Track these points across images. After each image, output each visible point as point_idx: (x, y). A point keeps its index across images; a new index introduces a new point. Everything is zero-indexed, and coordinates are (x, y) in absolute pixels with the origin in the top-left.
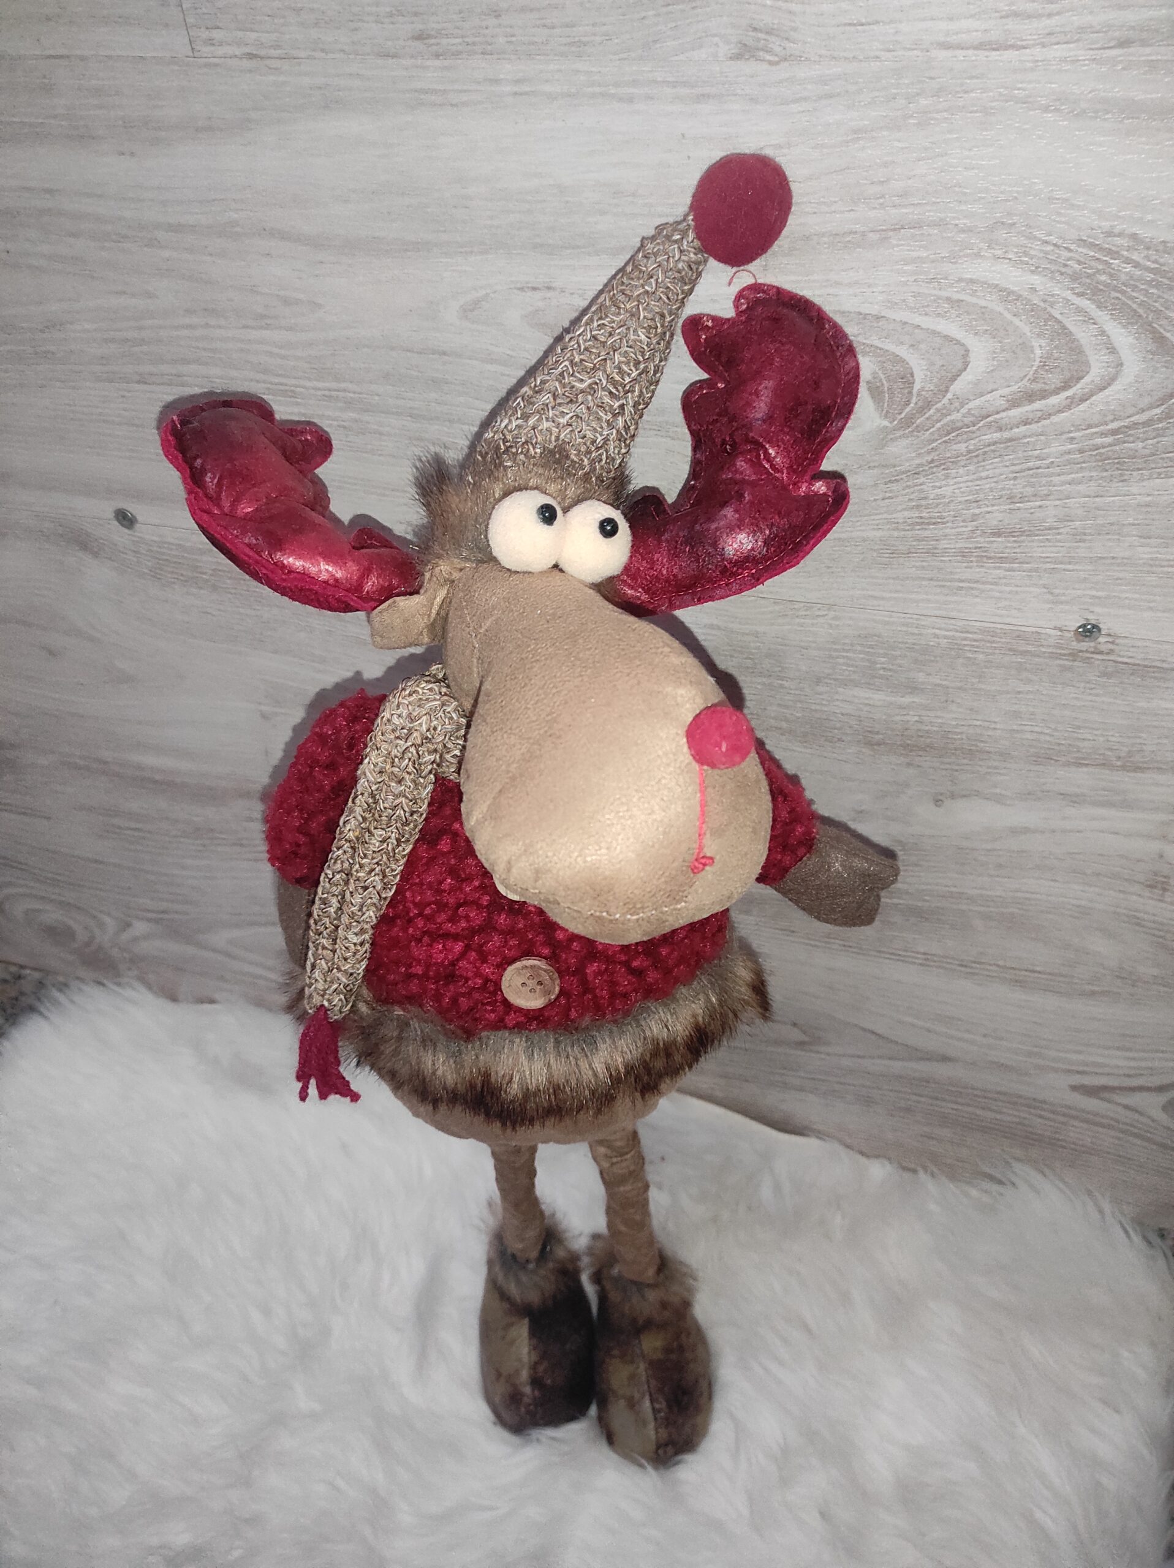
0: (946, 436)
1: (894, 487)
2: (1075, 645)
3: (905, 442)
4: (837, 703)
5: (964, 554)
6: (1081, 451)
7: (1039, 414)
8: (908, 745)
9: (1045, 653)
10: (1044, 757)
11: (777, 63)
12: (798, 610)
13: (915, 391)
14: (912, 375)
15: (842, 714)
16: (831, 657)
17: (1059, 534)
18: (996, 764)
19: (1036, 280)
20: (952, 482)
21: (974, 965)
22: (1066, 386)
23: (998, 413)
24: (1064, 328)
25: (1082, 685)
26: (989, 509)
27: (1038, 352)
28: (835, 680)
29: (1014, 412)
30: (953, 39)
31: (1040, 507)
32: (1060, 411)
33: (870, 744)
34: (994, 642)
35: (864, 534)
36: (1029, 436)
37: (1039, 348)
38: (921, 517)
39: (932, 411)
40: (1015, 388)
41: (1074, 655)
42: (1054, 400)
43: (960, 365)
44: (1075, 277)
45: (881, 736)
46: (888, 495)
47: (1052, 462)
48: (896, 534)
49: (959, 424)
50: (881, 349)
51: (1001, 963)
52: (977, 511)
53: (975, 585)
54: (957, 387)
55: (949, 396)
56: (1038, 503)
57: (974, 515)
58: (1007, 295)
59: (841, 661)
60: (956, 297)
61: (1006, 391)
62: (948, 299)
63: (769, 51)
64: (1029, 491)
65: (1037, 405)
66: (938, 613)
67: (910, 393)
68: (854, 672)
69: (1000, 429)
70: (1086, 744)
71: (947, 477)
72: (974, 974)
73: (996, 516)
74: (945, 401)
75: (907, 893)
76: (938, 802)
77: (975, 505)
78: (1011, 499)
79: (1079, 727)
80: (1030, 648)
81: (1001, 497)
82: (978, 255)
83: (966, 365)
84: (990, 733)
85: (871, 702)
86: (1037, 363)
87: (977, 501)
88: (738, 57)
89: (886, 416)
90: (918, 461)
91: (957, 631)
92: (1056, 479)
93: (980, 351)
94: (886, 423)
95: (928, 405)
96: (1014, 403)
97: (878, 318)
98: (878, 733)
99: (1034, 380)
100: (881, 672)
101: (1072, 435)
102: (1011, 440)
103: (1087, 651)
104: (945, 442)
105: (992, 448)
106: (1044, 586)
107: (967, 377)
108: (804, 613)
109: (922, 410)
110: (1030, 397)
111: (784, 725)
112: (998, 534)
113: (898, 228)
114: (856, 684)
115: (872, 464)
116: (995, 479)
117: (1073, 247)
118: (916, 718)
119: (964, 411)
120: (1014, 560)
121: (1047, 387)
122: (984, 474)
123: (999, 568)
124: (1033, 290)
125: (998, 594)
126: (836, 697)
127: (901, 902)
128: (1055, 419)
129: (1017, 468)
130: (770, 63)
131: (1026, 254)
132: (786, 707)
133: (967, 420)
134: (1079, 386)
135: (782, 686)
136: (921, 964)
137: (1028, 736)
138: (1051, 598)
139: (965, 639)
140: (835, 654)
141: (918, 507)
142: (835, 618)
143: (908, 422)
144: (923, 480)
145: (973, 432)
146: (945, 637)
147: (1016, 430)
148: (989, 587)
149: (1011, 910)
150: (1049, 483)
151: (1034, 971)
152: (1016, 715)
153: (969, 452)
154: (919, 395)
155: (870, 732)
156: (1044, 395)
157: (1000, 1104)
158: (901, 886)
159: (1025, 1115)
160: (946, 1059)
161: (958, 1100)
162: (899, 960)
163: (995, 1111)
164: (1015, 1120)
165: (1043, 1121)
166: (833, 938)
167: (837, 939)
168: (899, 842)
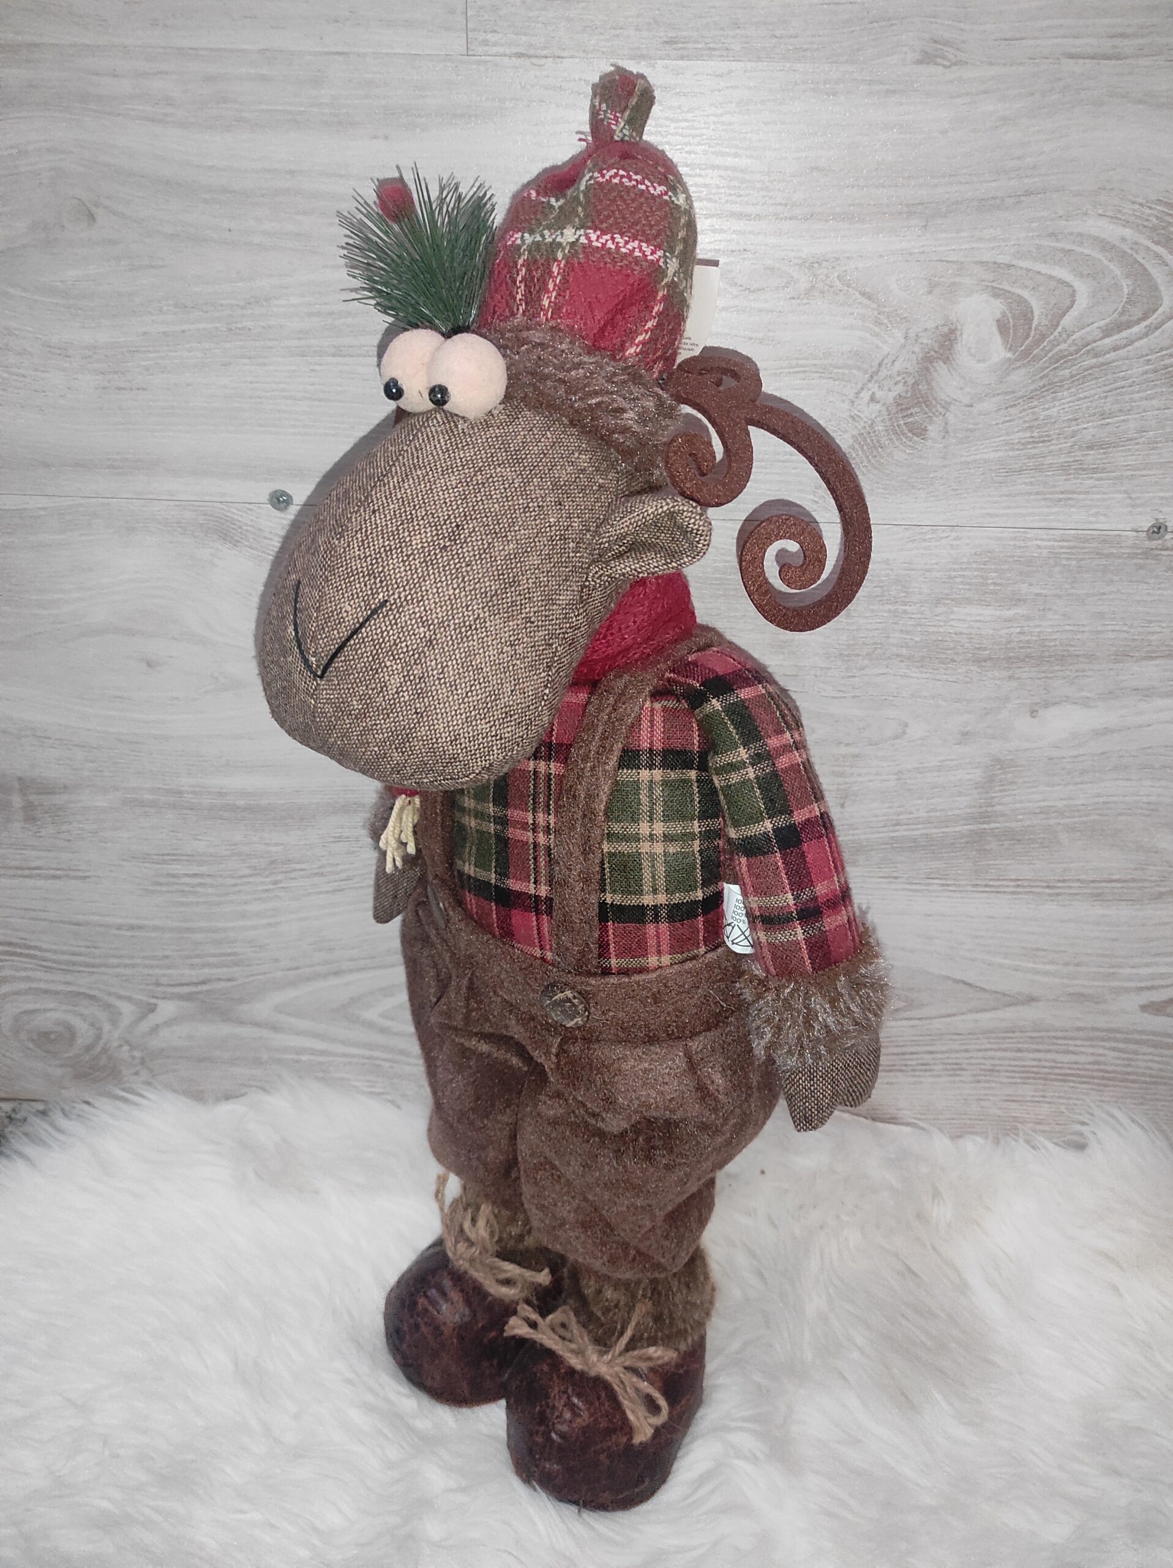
0: (1056, 363)
1: (1013, 411)
2: (1148, 544)
3: (1023, 371)
4: (951, 623)
5: (1064, 468)
6: (1155, 371)
7: (1125, 341)
8: (1010, 658)
9: (1124, 553)
10: (1122, 656)
11: (950, 67)
12: (926, 533)
13: (1034, 326)
14: (1032, 312)
15: (956, 634)
16: (950, 577)
17: (1138, 444)
18: (1083, 666)
19: (1127, 232)
20: (1057, 404)
21: (1060, 885)
22: (1145, 317)
23: (1095, 341)
24: (1145, 270)
25: (1153, 581)
26: (1086, 426)
27: (1126, 290)
28: (952, 600)
29: (1107, 341)
30: (1073, 51)
31: (1124, 421)
32: (1141, 338)
33: (978, 661)
34: (1084, 548)
35: (986, 456)
36: (1117, 360)
37: (1126, 286)
38: (1032, 437)
39: (1045, 344)
40: (1108, 320)
41: (1147, 554)
42: (1136, 329)
43: (1068, 303)
44: (1154, 229)
45: (987, 652)
46: (1007, 419)
47: (1134, 382)
48: (1011, 453)
49: (1066, 353)
50: (1010, 292)
51: (1082, 877)
52: (1075, 428)
53: (1071, 496)
54: (1066, 321)
55: (1060, 329)
56: (1122, 418)
57: (1073, 431)
58: (1105, 246)
59: (958, 580)
60: (1068, 247)
61: (1102, 323)
62: (1063, 250)
63: (944, 58)
64: (1116, 407)
65: (1124, 334)
66: (1042, 525)
67: (1030, 328)
68: (969, 590)
69: (1096, 356)
70: (1155, 637)
71: (1054, 399)
72: (1058, 894)
73: (1090, 431)
74: (1056, 333)
75: (1004, 815)
76: (1033, 713)
77: (1074, 423)
78: (1103, 416)
79: (1151, 622)
80: (1114, 551)
81: (1094, 414)
82: (1086, 214)
83: (1073, 302)
84: (1079, 637)
85: (981, 618)
86: (1125, 300)
87: (1076, 420)
88: (919, 62)
89: (1010, 350)
90: (1032, 387)
91: (1056, 541)
92: (1136, 396)
93: (1083, 290)
94: (1009, 355)
95: (1043, 337)
96: (1107, 332)
97: (1009, 266)
98: (985, 649)
99: (1122, 313)
100: (992, 587)
101: (1148, 357)
102: (1103, 364)
103: (1156, 549)
104: (1055, 369)
105: (1090, 371)
106: (1125, 492)
107: (1074, 313)
108: (930, 536)
109: (1037, 343)
110: (1119, 327)
111: (904, 651)
112: (1090, 447)
113: (1028, 193)
114: (969, 601)
115: (997, 392)
116: (1091, 399)
117: (1153, 206)
118: (1018, 630)
119: (1070, 341)
120: (1103, 471)
121: (1132, 318)
122: (1081, 395)
123: (1092, 478)
124: (1123, 239)
125: (1089, 503)
126: (952, 617)
127: (997, 825)
128: (1137, 344)
129: (1106, 388)
130: (945, 66)
131: (1120, 211)
132: (908, 632)
133: (1072, 349)
134: (1155, 316)
135: (905, 612)
136: (1013, 893)
137: (1111, 635)
138: (1129, 501)
139: (1062, 547)
140: (953, 574)
141: (1031, 427)
142: (956, 539)
143: (1026, 353)
144: (1036, 403)
145: (1075, 359)
146: (1046, 547)
147: (1108, 356)
148: (1082, 496)
149: (1093, 817)
150: (1132, 400)
151: (1111, 881)
152: (1101, 615)
153: (1072, 377)
154: (1036, 329)
155: (979, 648)
156: (1129, 325)
157: (1079, 1043)
158: (998, 808)
159: (1101, 1051)
160: (1031, 1000)
161: (1041, 1047)
162: (992, 892)
163: (1074, 1053)
164: (1091, 1059)
165: (1116, 1054)
166: (933, 878)
167: (937, 878)
168: (998, 761)
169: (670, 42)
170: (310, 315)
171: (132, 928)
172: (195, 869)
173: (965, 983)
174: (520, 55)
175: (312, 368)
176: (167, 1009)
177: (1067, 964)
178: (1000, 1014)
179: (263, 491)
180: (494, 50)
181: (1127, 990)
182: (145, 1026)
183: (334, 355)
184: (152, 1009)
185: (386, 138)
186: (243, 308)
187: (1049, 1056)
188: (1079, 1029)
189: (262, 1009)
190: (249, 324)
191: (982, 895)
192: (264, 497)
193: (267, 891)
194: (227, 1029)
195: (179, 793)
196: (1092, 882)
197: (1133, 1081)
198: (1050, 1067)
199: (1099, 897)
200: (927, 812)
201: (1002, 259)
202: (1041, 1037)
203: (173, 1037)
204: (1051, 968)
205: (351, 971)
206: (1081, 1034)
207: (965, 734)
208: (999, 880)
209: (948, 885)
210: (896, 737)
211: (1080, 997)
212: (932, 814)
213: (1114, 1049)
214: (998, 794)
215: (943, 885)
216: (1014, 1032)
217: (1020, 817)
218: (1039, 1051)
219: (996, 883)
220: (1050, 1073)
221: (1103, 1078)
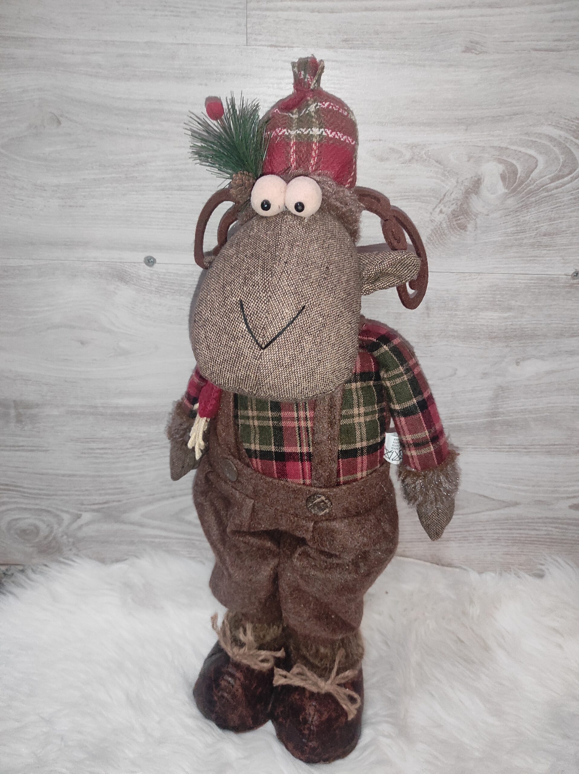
0: (529, 195)
1: (508, 218)
2: (572, 281)
3: (512, 199)
4: (478, 320)
5: (532, 245)
6: (575, 199)
7: (561, 184)
8: (506, 337)
9: (560, 286)
10: (560, 335)
11: (479, 54)
12: (466, 276)
13: (518, 177)
14: (517, 171)
15: (480, 325)
16: (477, 298)
17: (567, 233)
18: (541, 341)
19: (562, 133)
20: (529, 214)
21: (530, 447)
22: (570, 173)
23: (547, 184)
24: (570, 150)
25: (574, 299)
26: (542, 225)
27: (561, 160)
28: (479, 309)
29: (552, 184)
30: (538, 47)
31: (561, 222)
32: (569, 183)
33: (491, 338)
34: (542, 283)
35: (495, 239)
36: (557, 194)
37: (562, 158)
38: (517, 230)
39: (523, 185)
40: (553, 175)
41: (571, 286)
42: (566, 179)
43: (534, 166)
44: (574, 131)
45: (496, 334)
46: (505, 221)
47: (565, 204)
48: (507, 238)
49: (533, 190)
50: (506, 161)
51: (541, 443)
52: (538, 226)
53: (536, 258)
54: (533, 175)
55: (530, 178)
56: (560, 221)
57: (537, 227)
58: (551, 139)
59: (482, 299)
60: (534, 140)
61: (550, 176)
62: (532, 141)
63: (476, 50)
64: (557, 216)
65: (561, 181)
66: (522, 272)
67: (516, 178)
68: (487, 304)
69: (548, 191)
70: (576, 326)
71: (528, 212)
72: (530, 452)
73: (545, 227)
74: (528, 181)
75: (503, 413)
76: (517, 363)
78: (550, 220)
79: (573, 319)
80: (556, 285)
81: (547, 219)
82: (542, 124)
83: (536, 166)
84: (539, 326)
85: (492, 317)
86: (561, 165)
87: (538, 222)
88: (464, 52)
89: (507, 188)
90: (517, 206)
91: (528, 280)
92: (566, 211)
93: (541, 160)
94: (506, 191)
95: (522, 182)
96: (552, 180)
97: (507, 148)
98: (494, 332)
99: (560, 171)
100: (498, 302)
101: (572, 192)
102: (551, 195)
103: (576, 284)
104: (528, 197)
105: (544, 199)
106: (561, 256)
107: (537, 171)
108: (468, 278)
109: (520, 185)
110: (558, 178)
111: (456, 334)
112: (545, 235)
113: (516, 114)
114: (487, 309)
115: (500, 209)
116: (545, 212)
117: (574, 120)
118: (511, 323)
119: (535, 184)
120: (551, 246)
121: (564, 174)
122: (541, 210)
123: (545, 250)
124: (560, 136)
125: (544, 262)
126: (479, 317)
127: (500, 418)
128: (567, 186)
129: (552, 207)
130: (476, 54)
131: (559, 123)
132: (457, 324)
133: (536, 188)
134: (575, 173)
135: (456, 315)
136: (507, 452)
137: (554, 325)
138: (563, 261)
139: (531, 283)
140: (479, 296)
141: (517, 225)
142: (481, 279)
143: (514, 190)
144: (519, 214)
145: (538, 193)
146: (524, 283)
147: (553, 191)
148: (541, 259)
149: (545, 414)
150: (564, 213)
151: (555, 445)
152: (550, 316)
153: (536, 201)
154: (519, 178)
155: (491, 332)
156: (563, 177)
157: (539, 525)
158: (501, 410)
159: (550, 529)
160: (516, 504)
161: (521, 527)
162: (498, 451)
163: (537, 530)
164: (545, 533)
165: (557, 530)
166: (469, 445)
167: (471, 445)
168: (501, 387)
169: (345, 41)
170: (166, 170)
171: (70, 476)
172: (102, 446)
173: (484, 496)
174: (271, 46)
175: (167, 196)
176: (87, 517)
177: (533, 486)
178: (502, 511)
179: (141, 257)
180: (260, 43)
181: (563, 498)
182: (75, 525)
183: (178, 190)
184: (79, 517)
185: (206, 85)
186: (134, 167)
187: (526, 532)
188: (539, 518)
189: (135, 516)
190: (136, 174)
191: (492, 453)
192: (142, 260)
193: (139, 456)
194: (116, 526)
195: (96, 407)
196: (546, 445)
197: (566, 543)
198: (526, 537)
199: (549, 453)
200: (467, 412)
201: (503, 145)
202: (522, 523)
203: (89, 531)
204: (526, 488)
205: (180, 496)
206: (541, 520)
207: (484, 374)
208: (501, 445)
209: (476, 448)
210: (451, 376)
211: (539, 502)
212: (469, 413)
213: (556, 528)
214: (501, 403)
215: (475, 448)
216: (508, 520)
217: (511, 414)
218: (520, 529)
219: (499, 447)
220: (526, 540)
221: (551, 542)
